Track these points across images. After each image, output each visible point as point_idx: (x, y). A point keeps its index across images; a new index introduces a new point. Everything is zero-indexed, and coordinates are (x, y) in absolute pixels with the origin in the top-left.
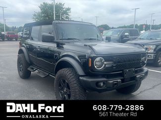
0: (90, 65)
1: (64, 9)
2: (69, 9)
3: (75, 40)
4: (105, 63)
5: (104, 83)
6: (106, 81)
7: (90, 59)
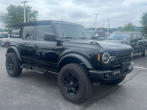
1: (32, 12)
2: (36, 12)
3: (72, 39)
4: (110, 57)
5: (109, 75)
6: (111, 73)
7: (99, 55)
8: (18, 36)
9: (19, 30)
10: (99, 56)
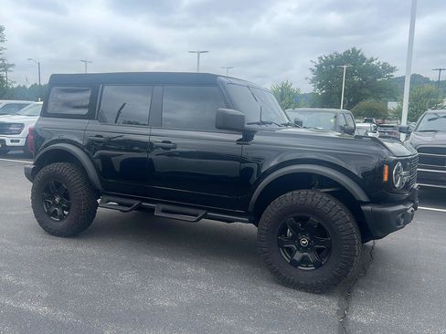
0: (386, 179)
4: (403, 174)
8: (84, 112)
9: (88, 94)
10: (386, 172)
